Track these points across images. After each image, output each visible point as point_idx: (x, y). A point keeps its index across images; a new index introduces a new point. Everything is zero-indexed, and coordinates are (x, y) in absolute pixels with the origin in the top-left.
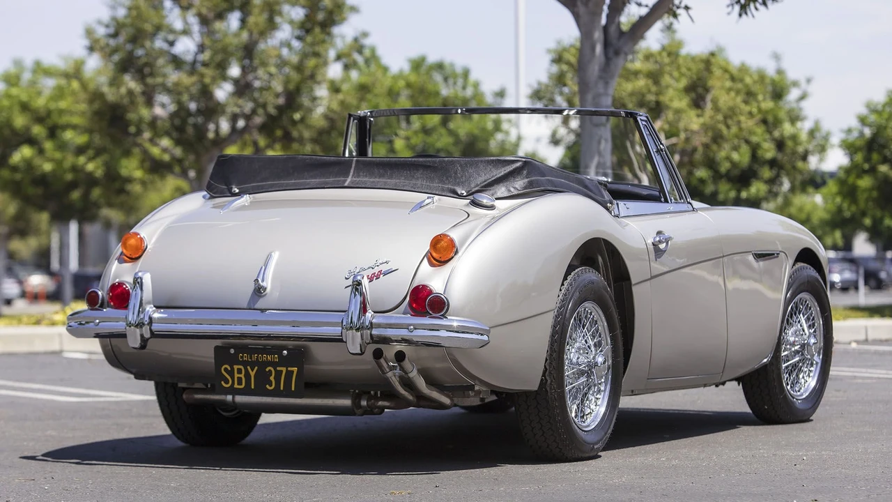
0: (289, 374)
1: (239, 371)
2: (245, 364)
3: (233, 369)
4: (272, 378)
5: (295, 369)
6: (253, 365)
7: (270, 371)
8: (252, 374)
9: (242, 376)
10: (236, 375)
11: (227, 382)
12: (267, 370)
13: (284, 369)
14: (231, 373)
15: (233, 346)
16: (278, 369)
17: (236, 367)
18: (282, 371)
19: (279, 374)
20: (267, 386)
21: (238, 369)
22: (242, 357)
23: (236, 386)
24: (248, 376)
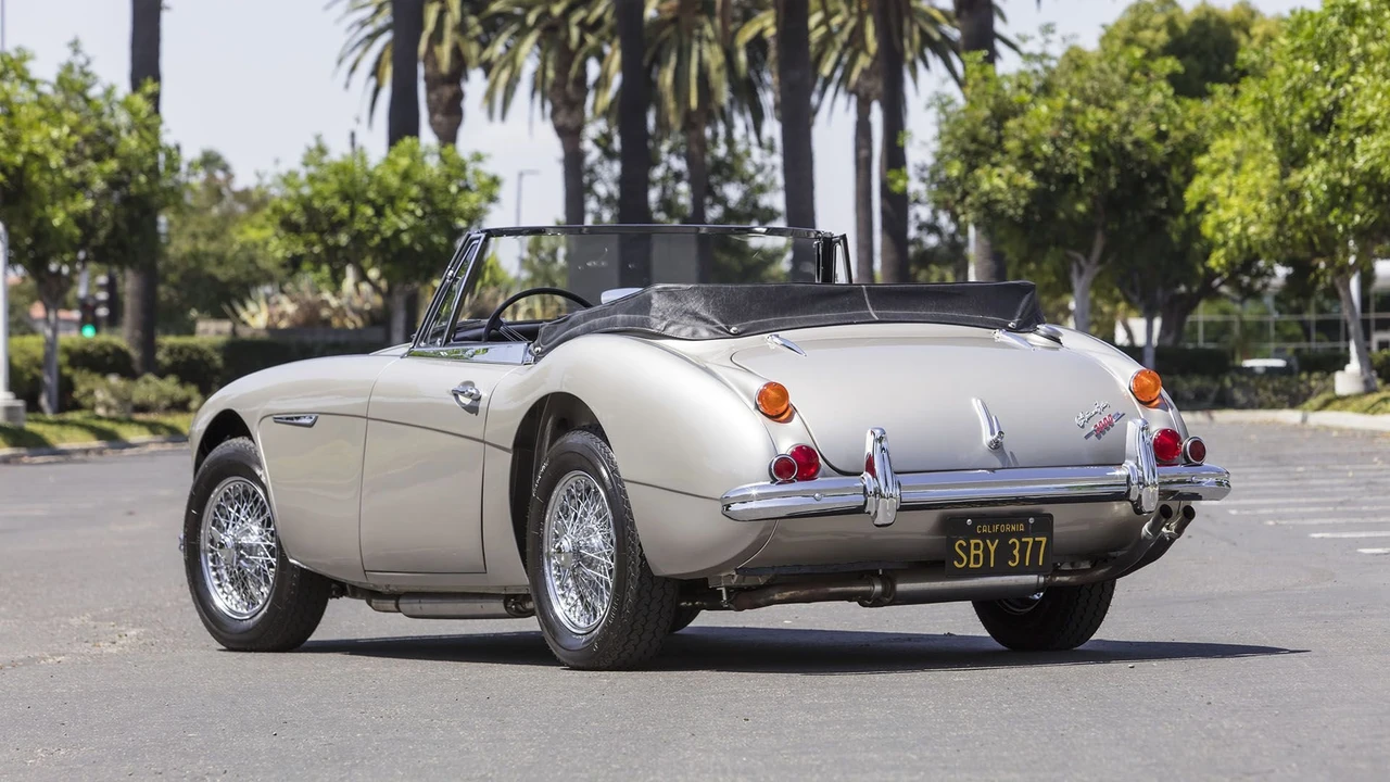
0: (1037, 545)
1: (977, 546)
2: (983, 537)
3: (968, 544)
4: (1016, 552)
5: (1044, 540)
6: (992, 537)
7: (1014, 543)
8: (992, 549)
9: (980, 552)
10: (973, 552)
11: (961, 561)
12: (1010, 542)
13: (1030, 540)
14: (967, 550)
15: (969, 516)
16: (1023, 540)
17: (973, 542)
18: (1028, 542)
19: (1024, 546)
20: (1010, 563)
21: (975, 544)
22: (981, 529)
23: (972, 565)
24: (986, 551)
